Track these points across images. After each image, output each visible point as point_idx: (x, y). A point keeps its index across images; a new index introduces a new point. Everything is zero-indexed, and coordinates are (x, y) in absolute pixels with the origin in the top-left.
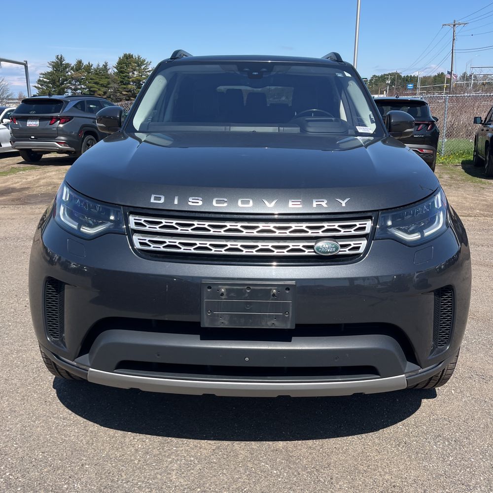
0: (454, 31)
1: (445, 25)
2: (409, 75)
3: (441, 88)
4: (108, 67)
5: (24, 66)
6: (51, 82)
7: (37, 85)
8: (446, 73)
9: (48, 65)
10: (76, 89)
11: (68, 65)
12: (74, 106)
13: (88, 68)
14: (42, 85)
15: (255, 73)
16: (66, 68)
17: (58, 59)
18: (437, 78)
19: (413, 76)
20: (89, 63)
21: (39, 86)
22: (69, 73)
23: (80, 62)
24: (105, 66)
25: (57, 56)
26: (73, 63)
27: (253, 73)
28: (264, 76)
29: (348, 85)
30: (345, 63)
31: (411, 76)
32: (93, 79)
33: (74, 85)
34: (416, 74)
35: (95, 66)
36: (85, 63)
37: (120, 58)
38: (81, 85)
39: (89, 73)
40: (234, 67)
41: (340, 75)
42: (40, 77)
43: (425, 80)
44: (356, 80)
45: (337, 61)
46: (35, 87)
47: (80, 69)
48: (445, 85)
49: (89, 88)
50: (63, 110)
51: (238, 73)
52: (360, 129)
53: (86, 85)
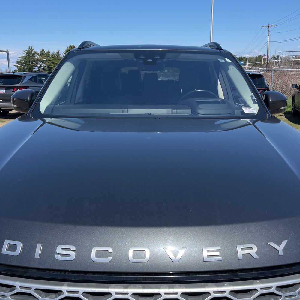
0: (269, 31)
1: (263, 27)
2: (241, 57)
3: (260, 64)
4: (60, 53)
5: (6, 53)
6: (25, 63)
7: (16, 64)
8: (263, 55)
9: (23, 52)
10: (41, 67)
11: (35, 53)
12: (29, 79)
13: (48, 54)
14: (19, 64)
15: (150, 60)
16: (34, 54)
17: (30, 48)
18: (258, 58)
19: (243, 57)
20: (48, 51)
21: (18, 65)
22: (36, 57)
23: (43, 51)
24: (58, 53)
25: (29, 47)
26: (39, 51)
27: (148, 60)
28: (157, 62)
29: (229, 69)
30: (225, 51)
31: (242, 57)
32: (51, 61)
33: (39, 64)
34: (245, 56)
35: (52, 53)
36: (46, 51)
37: (67, 48)
38: (43, 64)
39: (48, 57)
40: (131, 55)
41: (222, 61)
42: (18, 60)
43: (250, 60)
44: (236, 65)
45: (218, 49)
46: (15, 66)
47: (43, 55)
48: (263, 63)
49: (49, 66)
50: (22, 83)
51: (135, 60)
52: (246, 111)
53: (46, 64)
